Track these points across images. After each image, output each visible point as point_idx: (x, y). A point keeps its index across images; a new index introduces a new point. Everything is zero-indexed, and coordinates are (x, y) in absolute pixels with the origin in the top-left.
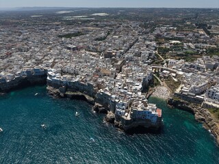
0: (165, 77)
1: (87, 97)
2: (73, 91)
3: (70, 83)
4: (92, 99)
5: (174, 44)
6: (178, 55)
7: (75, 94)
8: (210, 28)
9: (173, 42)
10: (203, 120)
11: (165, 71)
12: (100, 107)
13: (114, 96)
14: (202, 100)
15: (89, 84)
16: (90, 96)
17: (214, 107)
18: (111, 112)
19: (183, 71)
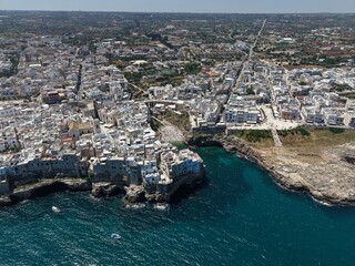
0: (162, 113)
1: (68, 182)
2: (30, 183)
3: (16, 169)
4: (81, 181)
5: (141, 65)
6: (158, 80)
7: (38, 185)
8: (166, 39)
9: (138, 62)
10: (234, 149)
11: (158, 105)
12: (107, 187)
13: (131, 159)
14: (224, 127)
15: (65, 157)
16: (75, 177)
17: (239, 131)
18: (132, 186)
19: (180, 98)
